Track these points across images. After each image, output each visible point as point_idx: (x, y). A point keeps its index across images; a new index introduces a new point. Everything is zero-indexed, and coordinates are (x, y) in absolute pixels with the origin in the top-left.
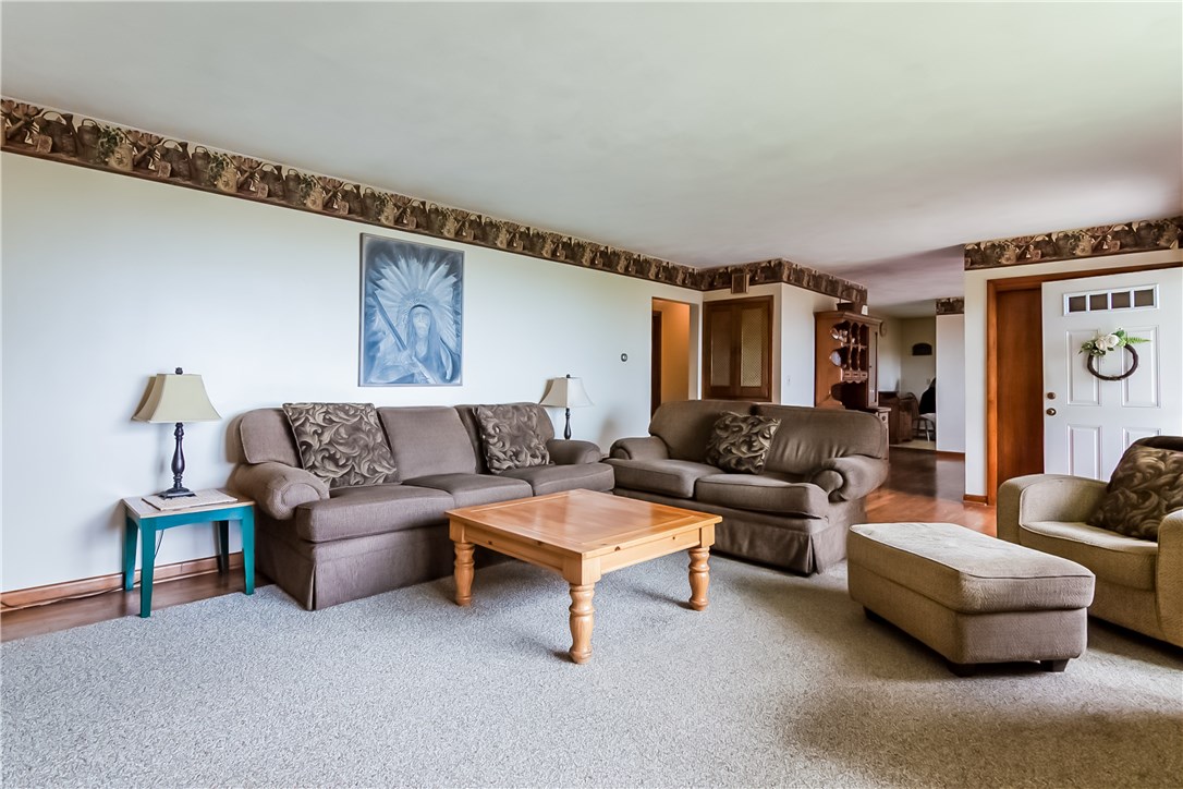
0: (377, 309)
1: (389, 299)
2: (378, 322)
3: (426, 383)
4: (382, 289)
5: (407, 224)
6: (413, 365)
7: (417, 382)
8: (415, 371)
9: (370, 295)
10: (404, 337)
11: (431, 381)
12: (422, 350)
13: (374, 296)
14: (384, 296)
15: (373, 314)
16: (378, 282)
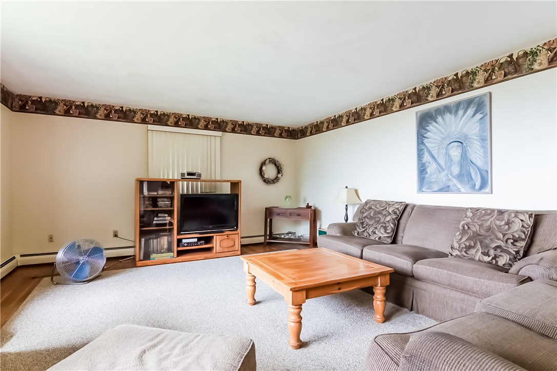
0: (425, 150)
1: (432, 143)
2: (426, 157)
3: (459, 191)
4: (427, 138)
5: (446, 94)
6: (449, 180)
7: (452, 191)
8: (450, 184)
9: (421, 144)
10: (442, 163)
11: (463, 190)
12: (456, 170)
13: (423, 143)
14: (429, 142)
15: (423, 154)
16: (425, 135)
